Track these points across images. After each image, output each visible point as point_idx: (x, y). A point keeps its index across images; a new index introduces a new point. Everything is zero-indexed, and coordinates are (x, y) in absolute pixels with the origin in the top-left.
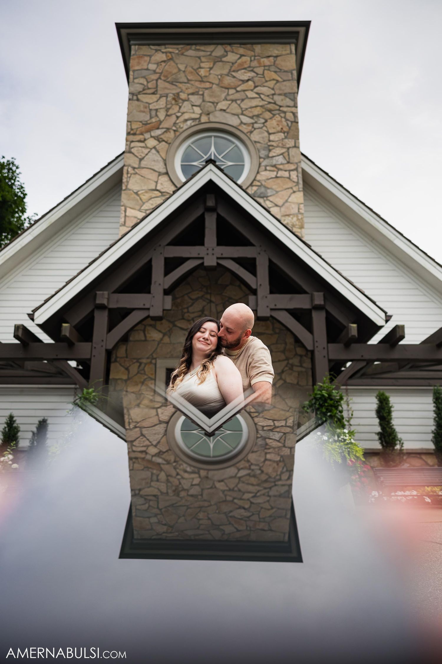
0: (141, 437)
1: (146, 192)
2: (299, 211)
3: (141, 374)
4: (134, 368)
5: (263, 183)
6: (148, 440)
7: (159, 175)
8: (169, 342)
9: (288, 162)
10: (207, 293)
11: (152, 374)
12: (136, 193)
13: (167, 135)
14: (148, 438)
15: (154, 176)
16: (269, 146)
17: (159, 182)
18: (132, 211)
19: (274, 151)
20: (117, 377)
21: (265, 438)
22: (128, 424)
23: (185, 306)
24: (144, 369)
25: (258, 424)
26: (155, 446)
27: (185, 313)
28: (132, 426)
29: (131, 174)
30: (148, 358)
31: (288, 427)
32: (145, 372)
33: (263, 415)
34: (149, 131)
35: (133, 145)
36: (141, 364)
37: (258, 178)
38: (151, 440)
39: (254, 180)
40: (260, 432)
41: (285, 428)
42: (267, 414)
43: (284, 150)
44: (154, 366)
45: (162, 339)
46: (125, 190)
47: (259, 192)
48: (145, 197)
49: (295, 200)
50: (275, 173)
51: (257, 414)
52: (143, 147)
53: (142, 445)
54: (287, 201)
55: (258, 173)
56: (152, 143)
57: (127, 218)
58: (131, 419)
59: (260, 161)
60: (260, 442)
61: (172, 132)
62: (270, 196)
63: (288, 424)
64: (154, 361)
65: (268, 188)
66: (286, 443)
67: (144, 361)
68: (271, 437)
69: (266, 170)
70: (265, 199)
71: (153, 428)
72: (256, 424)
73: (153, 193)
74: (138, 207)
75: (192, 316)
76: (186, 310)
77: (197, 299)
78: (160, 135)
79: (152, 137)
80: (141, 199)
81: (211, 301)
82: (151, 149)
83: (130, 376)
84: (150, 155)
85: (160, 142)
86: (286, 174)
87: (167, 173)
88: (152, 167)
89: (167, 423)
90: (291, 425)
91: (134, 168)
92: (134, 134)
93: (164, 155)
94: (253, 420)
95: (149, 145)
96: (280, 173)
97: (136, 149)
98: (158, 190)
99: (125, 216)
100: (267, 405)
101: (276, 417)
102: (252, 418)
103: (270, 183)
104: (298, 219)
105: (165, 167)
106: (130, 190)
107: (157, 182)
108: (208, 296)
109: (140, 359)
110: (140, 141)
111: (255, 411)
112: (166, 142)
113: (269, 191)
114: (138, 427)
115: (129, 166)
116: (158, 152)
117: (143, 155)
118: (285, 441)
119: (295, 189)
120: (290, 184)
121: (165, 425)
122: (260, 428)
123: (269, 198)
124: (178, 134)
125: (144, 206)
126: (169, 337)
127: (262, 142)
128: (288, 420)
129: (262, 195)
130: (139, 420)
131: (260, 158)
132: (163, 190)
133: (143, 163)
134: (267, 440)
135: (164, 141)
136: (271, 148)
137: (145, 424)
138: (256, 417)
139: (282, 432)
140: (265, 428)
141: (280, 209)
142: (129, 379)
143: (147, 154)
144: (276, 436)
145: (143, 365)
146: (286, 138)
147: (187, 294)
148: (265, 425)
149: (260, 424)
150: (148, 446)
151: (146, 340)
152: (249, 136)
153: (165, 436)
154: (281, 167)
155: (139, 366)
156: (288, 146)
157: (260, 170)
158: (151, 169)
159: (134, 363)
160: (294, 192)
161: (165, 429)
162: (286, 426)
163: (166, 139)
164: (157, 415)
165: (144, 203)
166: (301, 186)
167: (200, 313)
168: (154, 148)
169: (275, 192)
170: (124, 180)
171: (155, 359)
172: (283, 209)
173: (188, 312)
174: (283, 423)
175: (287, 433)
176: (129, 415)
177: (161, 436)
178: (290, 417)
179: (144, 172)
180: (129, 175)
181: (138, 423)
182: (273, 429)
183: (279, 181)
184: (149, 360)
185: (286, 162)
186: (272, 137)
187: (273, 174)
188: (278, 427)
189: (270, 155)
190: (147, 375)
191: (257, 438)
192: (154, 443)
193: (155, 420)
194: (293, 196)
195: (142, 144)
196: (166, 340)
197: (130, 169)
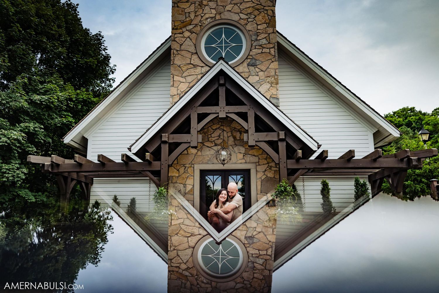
0: (177, 257)
1: (185, 65)
2: (275, 74)
3: (186, 173)
4: (182, 170)
5: (254, 57)
6: (181, 259)
7: (192, 55)
8: (201, 155)
9: (269, 43)
10: (222, 125)
11: (192, 173)
12: (179, 66)
13: (196, 29)
14: (181, 258)
15: (189, 55)
16: (258, 33)
17: (192, 58)
18: (177, 77)
19: (260, 36)
20: (173, 175)
21: (253, 263)
22: (170, 247)
23: (209, 134)
24: (187, 170)
25: (249, 252)
26: (185, 264)
27: (209, 137)
28: (172, 249)
29: (176, 55)
30: (189, 164)
31: (269, 255)
32: (188, 171)
33: (252, 246)
34: (185, 26)
35: (176, 36)
36: (185, 167)
37: (251, 54)
38: (183, 259)
39: (249, 55)
40: (250, 258)
41: (266, 256)
42: (255, 246)
43: (267, 35)
44: (193, 168)
45: (197, 153)
46: (172, 65)
47: (251, 62)
48: (184, 69)
49: (273, 67)
50: (261, 50)
51: (249, 245)
52: (182, 37)
53: (177, 262)
54: (268, 68)
55: (251, 50)
56: (187, 34)
57: (174, 82)
58: (172, 244)
59: (252, 43)
60: (250, 265)
61: (199, 26)
62: (258, 65)
63: (268, 254)
64: (193, 166)
65: (257, 60)
66: (267, 266)
67: (187, 166)
68: (257, 262)
69: (255, 48)
70: (255, 67)
71: (185, 251)
72: (248, 252)
73: (189, 66)
74: (180, 75)
75: (214, 139)
76: (210, 136)
77: (216, 129)
78: (192, 29)
79: (187, 30)
80: (182, 70)
81: (224, 130)
82: (187, 38)
83: (180, 174)
84: (186, 42)
85: (192, 33)
86: (268, 51)
87: (196, 53)
88: (188, 50)
89: (194, 248)
90: (270, 254)
91: (177, 51)
92: (177, 29)
93: (194, 42)
94: (246, 249)
95: (185, 36)
96: (264, 50)
97: (178, 38)
98: (191, 64)
99: (173, 80)
100: (255, 239)
101: (261, 248)
102: (246, 248)
103: (257, 57)
104: (275, 79)
105: (195, 49)
106: (175, 64)
107: (191, 59)
108: (222, 127)
109: (185, 164)
110: (180, 33)
111: (248, 243)
112: (195, 33)
113: (257, 61)
114: (176, 250)
115: (174, 49)
116: (191, 40)
117: (182, 42)
118: (266, 265)
119: (273, 60)
120: (270, 57)
121: (192, 249)
122: (250, 255)
123: (257, 66)
124: (202, 27)
125: (184, 74)
126: (201, 152)
127: (253, 30)
128: (268, 250)
129: (253, 65)
130: (177, 245)
131: (252, 41)
132: (194, 64)
133: (183, 47)
134: (255, 264)
135: (194, 32)
136: (258, 34)
137: (180, 248)
138: (248, 247)
139: (264, 259)
140: (254, 256)
141: (264, 73)
142: (179, 176)
143: (184, 42)
144: (260, 262)
145: (187, 168)
146: (268, 27)
147: (210, 126)
148: (254, 253)
149: (251, 252)
150: (181, 263)
151: (188, 154)
152: (245, 27)
153: (192, 257)
154: (265, 46)
155: (185, 169)
156: (269, 32)
157: (252, 49)
158: (187, 51)
159: (182, 167)
160: (273, 62)
161: (192, 252)
162: (267, 255)
163: (195, 31)
164: (188, 242)
165: (184, 72)
166: (277, 58)
167: (218, 137)
168: (189, 37)
169: (261, 62)
170: (172, 58)
171: (194, 164)
172: (265, 73)
173: (211, 137)
174: (265, 252)
175: (268, 260)
176: (171, 241)
177: (189, 257)
178: (269, 248)
179: (183, 53)
180: (174, 55)
181: (176, 247)
182: (259, 256)
183: (263, 55)
184: (190, 165)
185: (268, 43)
186: (259, 27)
187: (260, 51)
188: (262, 255)
189: (258, 39)
190: (189, 174)
191: (249, 262)
192: (185, 261)
193: (186, 245)
194: (272, 64)
195: (181, 35)
196: (199, 153)
197: (175, 51)
